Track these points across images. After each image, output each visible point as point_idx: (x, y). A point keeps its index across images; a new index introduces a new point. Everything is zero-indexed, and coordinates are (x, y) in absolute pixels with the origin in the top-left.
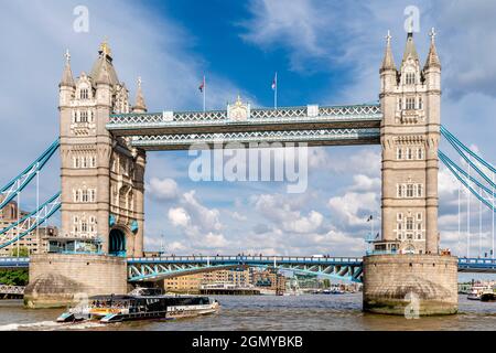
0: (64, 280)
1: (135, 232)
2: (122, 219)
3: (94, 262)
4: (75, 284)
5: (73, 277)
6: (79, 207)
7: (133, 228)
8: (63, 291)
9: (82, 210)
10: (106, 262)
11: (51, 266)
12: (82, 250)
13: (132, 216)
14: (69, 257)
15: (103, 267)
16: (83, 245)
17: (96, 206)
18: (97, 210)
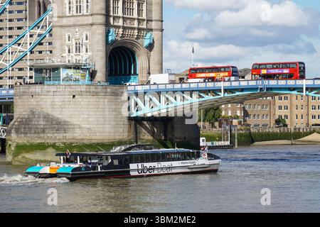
0: (47, 117)
1: (150, 47)
2: (128, 32)
3: (81, 93)
4: (59, 123)
5: (56, 114)
6: (72, 21)
7: (146, 42)
8: (44, 131)
9: (74, 26)
10: (96, 94)
11: (33, 101)
12: (68, 79)
13: (144, 26)
14: (53, 89)
15: (93, 99)
16: (71, 72)
17: (90, 20)
18: (92, 25)
